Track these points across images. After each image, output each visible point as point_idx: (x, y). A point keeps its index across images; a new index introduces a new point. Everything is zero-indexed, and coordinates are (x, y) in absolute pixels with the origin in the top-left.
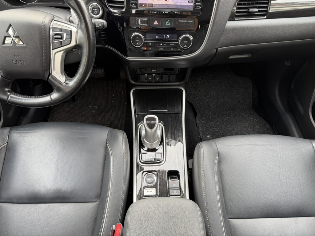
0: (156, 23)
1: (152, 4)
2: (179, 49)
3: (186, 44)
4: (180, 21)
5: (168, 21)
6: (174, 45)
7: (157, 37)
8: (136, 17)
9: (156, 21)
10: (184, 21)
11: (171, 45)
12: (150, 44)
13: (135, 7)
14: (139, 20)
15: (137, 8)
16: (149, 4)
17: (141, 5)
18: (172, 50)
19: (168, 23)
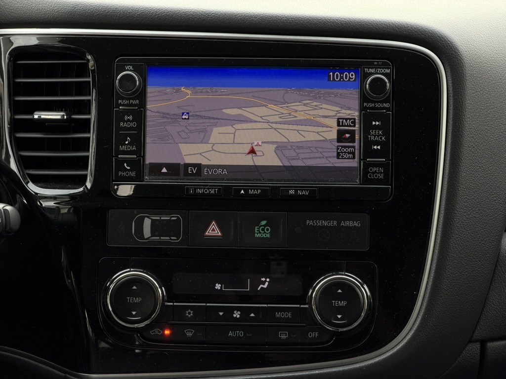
0: (213, 230)
1: (199, 166)
2: (313, 335)
3: (340, 310)
4: (309, 222)
5: (264, 223)
6: (289, 315)
7: (218, 286)
8: (135, 212)
9: (213, 225)
10: (326, 223)
11: (278, 315)
12: (189, 314)
13: (133, 174)
14: (147, 223)
15: (140, 177)
16: (187, 165)
17: (156, 168)
18: (284, 337)
19: (262, 232)
